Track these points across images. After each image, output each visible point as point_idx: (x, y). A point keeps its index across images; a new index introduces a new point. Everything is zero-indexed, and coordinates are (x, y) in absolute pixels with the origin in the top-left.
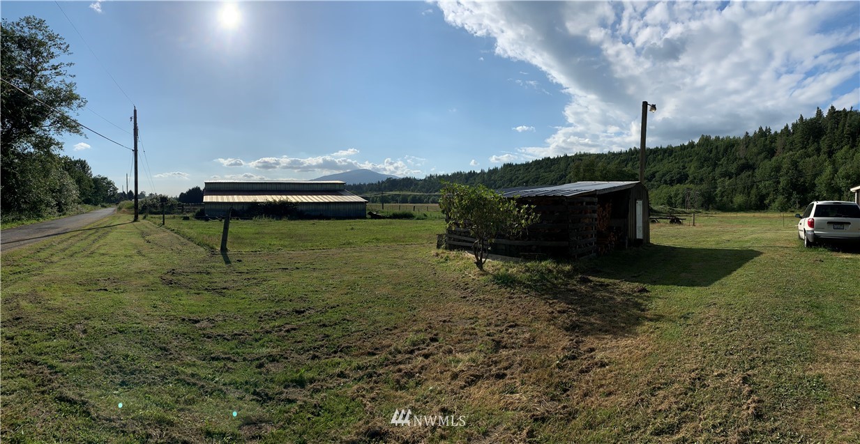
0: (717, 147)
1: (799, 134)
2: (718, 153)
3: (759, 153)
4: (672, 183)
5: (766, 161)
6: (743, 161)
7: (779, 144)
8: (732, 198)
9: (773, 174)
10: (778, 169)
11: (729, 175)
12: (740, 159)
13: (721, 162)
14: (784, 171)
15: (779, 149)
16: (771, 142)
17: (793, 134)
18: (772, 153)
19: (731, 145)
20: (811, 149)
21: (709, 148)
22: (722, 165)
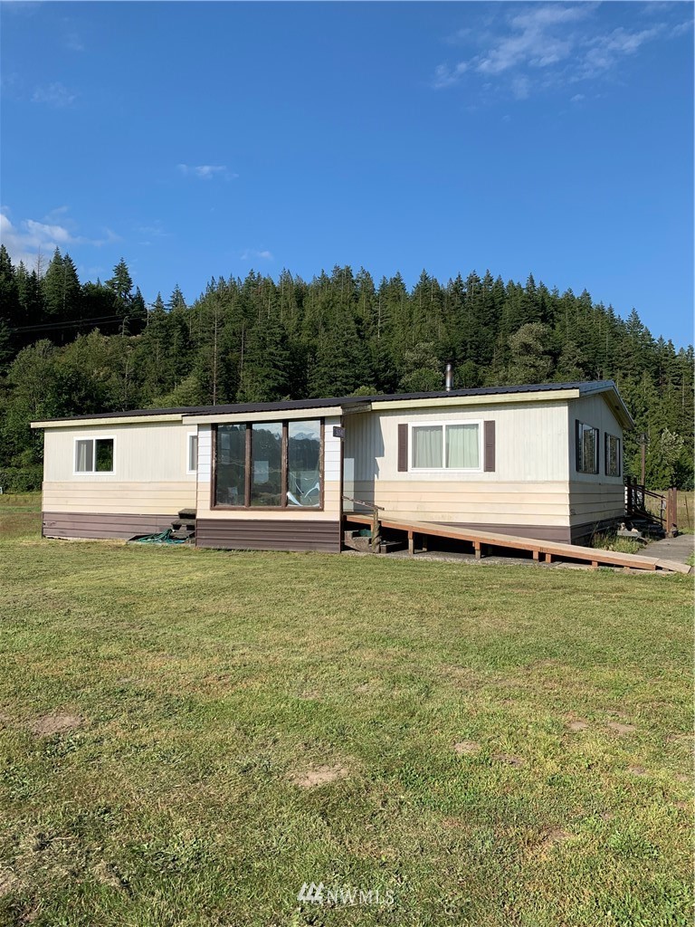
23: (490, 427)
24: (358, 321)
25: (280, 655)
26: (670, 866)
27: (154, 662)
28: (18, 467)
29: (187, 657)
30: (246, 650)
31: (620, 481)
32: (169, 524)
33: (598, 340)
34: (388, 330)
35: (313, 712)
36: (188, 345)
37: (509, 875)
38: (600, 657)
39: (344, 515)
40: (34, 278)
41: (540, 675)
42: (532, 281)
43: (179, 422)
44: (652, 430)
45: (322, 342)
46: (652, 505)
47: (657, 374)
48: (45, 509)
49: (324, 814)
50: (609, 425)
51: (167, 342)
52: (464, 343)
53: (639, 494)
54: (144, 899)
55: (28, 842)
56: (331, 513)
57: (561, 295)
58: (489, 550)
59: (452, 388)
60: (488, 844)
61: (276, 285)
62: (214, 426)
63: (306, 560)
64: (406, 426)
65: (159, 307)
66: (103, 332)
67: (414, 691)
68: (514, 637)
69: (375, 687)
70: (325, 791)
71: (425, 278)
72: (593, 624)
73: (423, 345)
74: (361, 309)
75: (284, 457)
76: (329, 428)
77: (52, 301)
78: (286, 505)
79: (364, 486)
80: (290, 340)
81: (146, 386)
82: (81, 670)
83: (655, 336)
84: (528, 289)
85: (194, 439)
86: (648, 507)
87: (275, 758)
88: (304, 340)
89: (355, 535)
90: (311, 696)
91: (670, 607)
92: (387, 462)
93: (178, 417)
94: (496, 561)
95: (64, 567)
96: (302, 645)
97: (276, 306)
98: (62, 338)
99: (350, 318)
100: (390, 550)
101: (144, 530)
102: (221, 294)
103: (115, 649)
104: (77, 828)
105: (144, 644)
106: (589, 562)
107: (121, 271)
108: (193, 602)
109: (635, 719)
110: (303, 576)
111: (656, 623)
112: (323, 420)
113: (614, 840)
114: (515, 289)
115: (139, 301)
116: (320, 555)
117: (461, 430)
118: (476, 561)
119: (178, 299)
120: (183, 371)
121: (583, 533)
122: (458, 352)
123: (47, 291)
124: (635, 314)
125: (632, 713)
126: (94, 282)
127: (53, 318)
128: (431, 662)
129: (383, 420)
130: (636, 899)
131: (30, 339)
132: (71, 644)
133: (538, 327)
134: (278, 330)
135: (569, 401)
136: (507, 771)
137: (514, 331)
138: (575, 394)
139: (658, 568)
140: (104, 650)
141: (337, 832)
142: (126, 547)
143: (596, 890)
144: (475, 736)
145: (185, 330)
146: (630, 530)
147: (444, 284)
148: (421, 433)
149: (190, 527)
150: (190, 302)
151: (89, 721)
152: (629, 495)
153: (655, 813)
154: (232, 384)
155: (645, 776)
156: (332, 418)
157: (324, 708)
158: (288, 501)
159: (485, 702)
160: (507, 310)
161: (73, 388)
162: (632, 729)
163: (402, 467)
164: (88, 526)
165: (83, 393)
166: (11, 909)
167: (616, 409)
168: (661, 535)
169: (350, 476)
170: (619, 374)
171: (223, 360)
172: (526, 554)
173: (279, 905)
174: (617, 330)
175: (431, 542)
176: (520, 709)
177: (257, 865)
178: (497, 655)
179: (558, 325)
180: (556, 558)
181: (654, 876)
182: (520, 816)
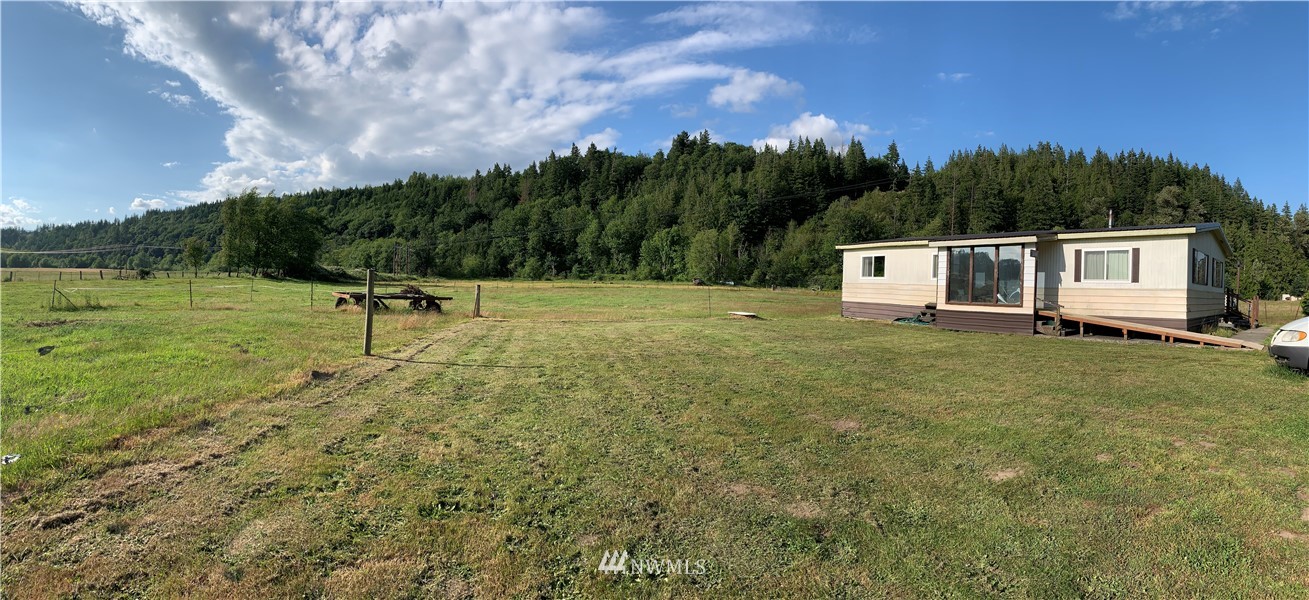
0: (435, 189)
1: (550, 176)
2: (437, 197)
3: (496, 200)
4: (371, 236)
5: (507, 210)
6: (474, 209)
7: (523, 188)
8: (460, 259)
9: (517, 227)
10: (524, 222)
11: (454, 227)
12: (470, 206)
13: (441, 210)
14: (532, 224)
15: (524, 195)
16: (512, 186)
17: (542, 175)
18: (514, 199)
19: (455, 187)
20: (568, 196)
21: (424, 190)
22: (442, 213)
23: (1136, 252)
24: (1054, 181)
25: (986, 397)
26: (1229, 528)
27: (904, 395)
28: (829, 275)
29: (926, 395)
30: (964, 393)
31: (1222, 290)
32: (919, 312)
33: (1214, 199)
34: (1074, 187)
35: (1004, 434)
36: (935, 197)
37: (1122, 536)
38: (1198, 401)
39: (1036, 311)
40: (839, 157)
41: (1158, 412)
42: (1171, 157)
43: (926, 246)
44: (1247, 260)
45: (1028, 196)
46: (1243, 307)
47: (1251, 223)
48: (843, 299)
49: (1005, 498)
50: (1216, 253)
51: (922, 195)
52: (1125, 198)
53: (1235, 300)
54: (892, 537)
55: (827, 490)
56: (1028, 309)
57: (1190, 168)
58: (1133, 334)
59: (1113, 226)
60: (1111, 518)
61: (997, 154)
62: (949, 249)
63: (1009, 339)
64: (1080, 251)
65: (917, 172)
66: (881, 190)
67: (1073, 422)
68: (1142, 389)
69: (1048, 419)
70: (1007, 484)
71: (1099, 152)
72: (1197, 380)
73: (1097, 199)
74: (1056, 172)
75: (996, 270)
76: (1027, 251)
77: (850, 171)
78: (997, 303)
79: (1051, 291)
80: (1004, 193)
81: (907, 225)
82: (861, 395)
83: (1252, 197)
84: (1168, 162)
85: (936, 257)
86: (1240, 309)
87: (978, 461)
88: (1015, 193)
89: (1043, 324)
90: (1003, 424)
91: (1247, 371)
92: (1067, 277)
93: (926, 242)
94: (1137, 341)
95: (853, 335)
96: (1001, 392)
97: (995, 169)
98: (855, 195)
99: (1049, 179)
100: (1067, 334)
101: (903, 315)
102: (958, 162)
103: (881, 385)
104: (855, 488)
105: (901, 384)
106: (1198, 343)
107: (893, 148)
108: (932, 361)
109: (1216, 439)
110: (1006, 349)
111: (1237, 380)
112: (1023, 245)
113: (1194, 513)
114: (1159, 162)
115: (904, 168)
116: (1019, 336)
117: (1117, 254)
118: (1125, 341)
119: (929, 166)
120: (931, 215)
121: (1194, 324)
122: (1120, 205)
123: (847, 166)
124: (1239, 182)
125: (1215, 436)
126: (876, 157)
127: (850, 182)
128: (1087, 404)
129: (1066, 247)
130: (1204, 550)
131: (836, 196)
132: (856, 379)
133: (1175, 189)
134: (997, 187)
135: (1189, 235)
136: (1129, 471)
137: (1159, 191)
138: (1193, 230)
139: (1243, 347)
140: (875, 385)
141: (1012, 509)
142: (892, 325)
143: (1179, 544)
144: (1110, 450)
145: (933, 186)
146: (1227, 322)
147: (1112, 157)
148: (1090, 255)
149: (933, 315)
150: (938, 166)
151: (864, 426)
152: (1228, 301)
153: (1222, 496)
154: (965, 223)
155: (1218, 474)
156: (1030, 244)
157: (1012, 432)
158: (998, 300)
159: (1119, 429)
160: (1154, 176)
161: (862, 226)
162: (1214, 445)
163: (1077, 279)
164: (869, 311)
165: (868, 229)
166: (816, 527)
167: (1221, 243)
168: (1249, 327)
169: (1041, 284)
170: (1227, 222)
171: (959, 207)
172: (1157, 337)
173: (973, 553)
174: (1227, 192)
175: (1095, 329)
176: (1141, 433)
177: (960, 527)
178: (1129, 399)
179: (1187, 188)
180: (1177, 340)
181: (1217, 534)
182: (1135, 500)
